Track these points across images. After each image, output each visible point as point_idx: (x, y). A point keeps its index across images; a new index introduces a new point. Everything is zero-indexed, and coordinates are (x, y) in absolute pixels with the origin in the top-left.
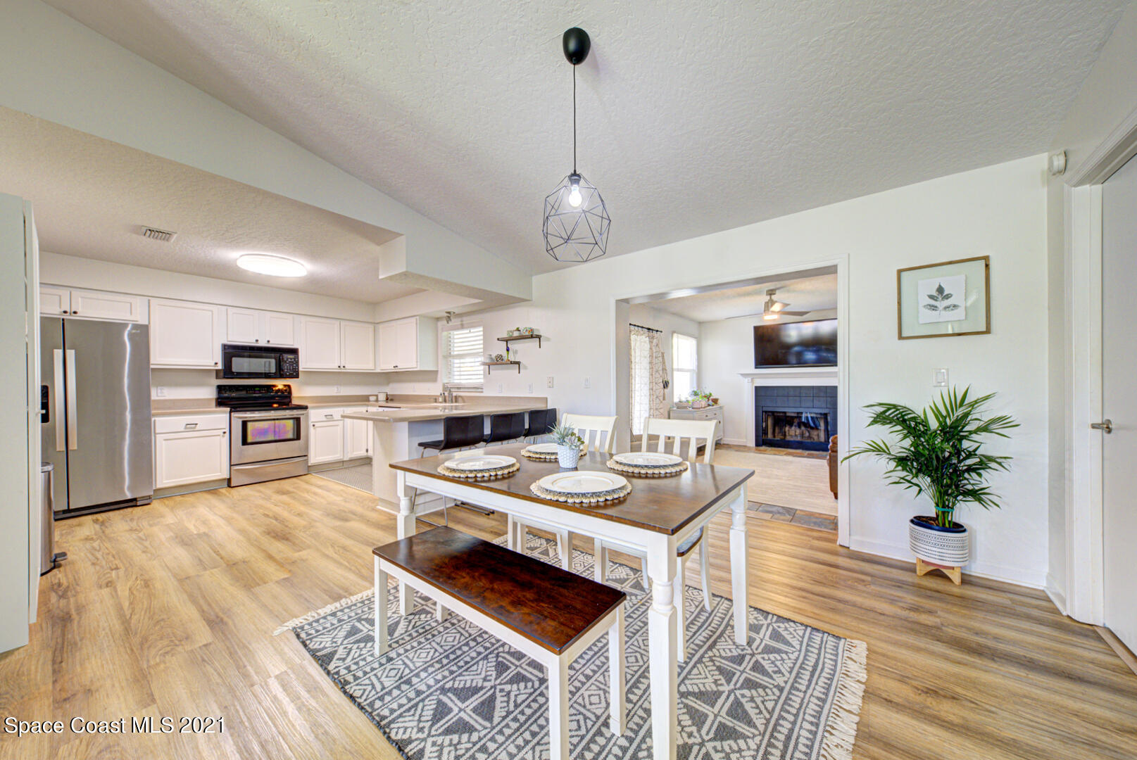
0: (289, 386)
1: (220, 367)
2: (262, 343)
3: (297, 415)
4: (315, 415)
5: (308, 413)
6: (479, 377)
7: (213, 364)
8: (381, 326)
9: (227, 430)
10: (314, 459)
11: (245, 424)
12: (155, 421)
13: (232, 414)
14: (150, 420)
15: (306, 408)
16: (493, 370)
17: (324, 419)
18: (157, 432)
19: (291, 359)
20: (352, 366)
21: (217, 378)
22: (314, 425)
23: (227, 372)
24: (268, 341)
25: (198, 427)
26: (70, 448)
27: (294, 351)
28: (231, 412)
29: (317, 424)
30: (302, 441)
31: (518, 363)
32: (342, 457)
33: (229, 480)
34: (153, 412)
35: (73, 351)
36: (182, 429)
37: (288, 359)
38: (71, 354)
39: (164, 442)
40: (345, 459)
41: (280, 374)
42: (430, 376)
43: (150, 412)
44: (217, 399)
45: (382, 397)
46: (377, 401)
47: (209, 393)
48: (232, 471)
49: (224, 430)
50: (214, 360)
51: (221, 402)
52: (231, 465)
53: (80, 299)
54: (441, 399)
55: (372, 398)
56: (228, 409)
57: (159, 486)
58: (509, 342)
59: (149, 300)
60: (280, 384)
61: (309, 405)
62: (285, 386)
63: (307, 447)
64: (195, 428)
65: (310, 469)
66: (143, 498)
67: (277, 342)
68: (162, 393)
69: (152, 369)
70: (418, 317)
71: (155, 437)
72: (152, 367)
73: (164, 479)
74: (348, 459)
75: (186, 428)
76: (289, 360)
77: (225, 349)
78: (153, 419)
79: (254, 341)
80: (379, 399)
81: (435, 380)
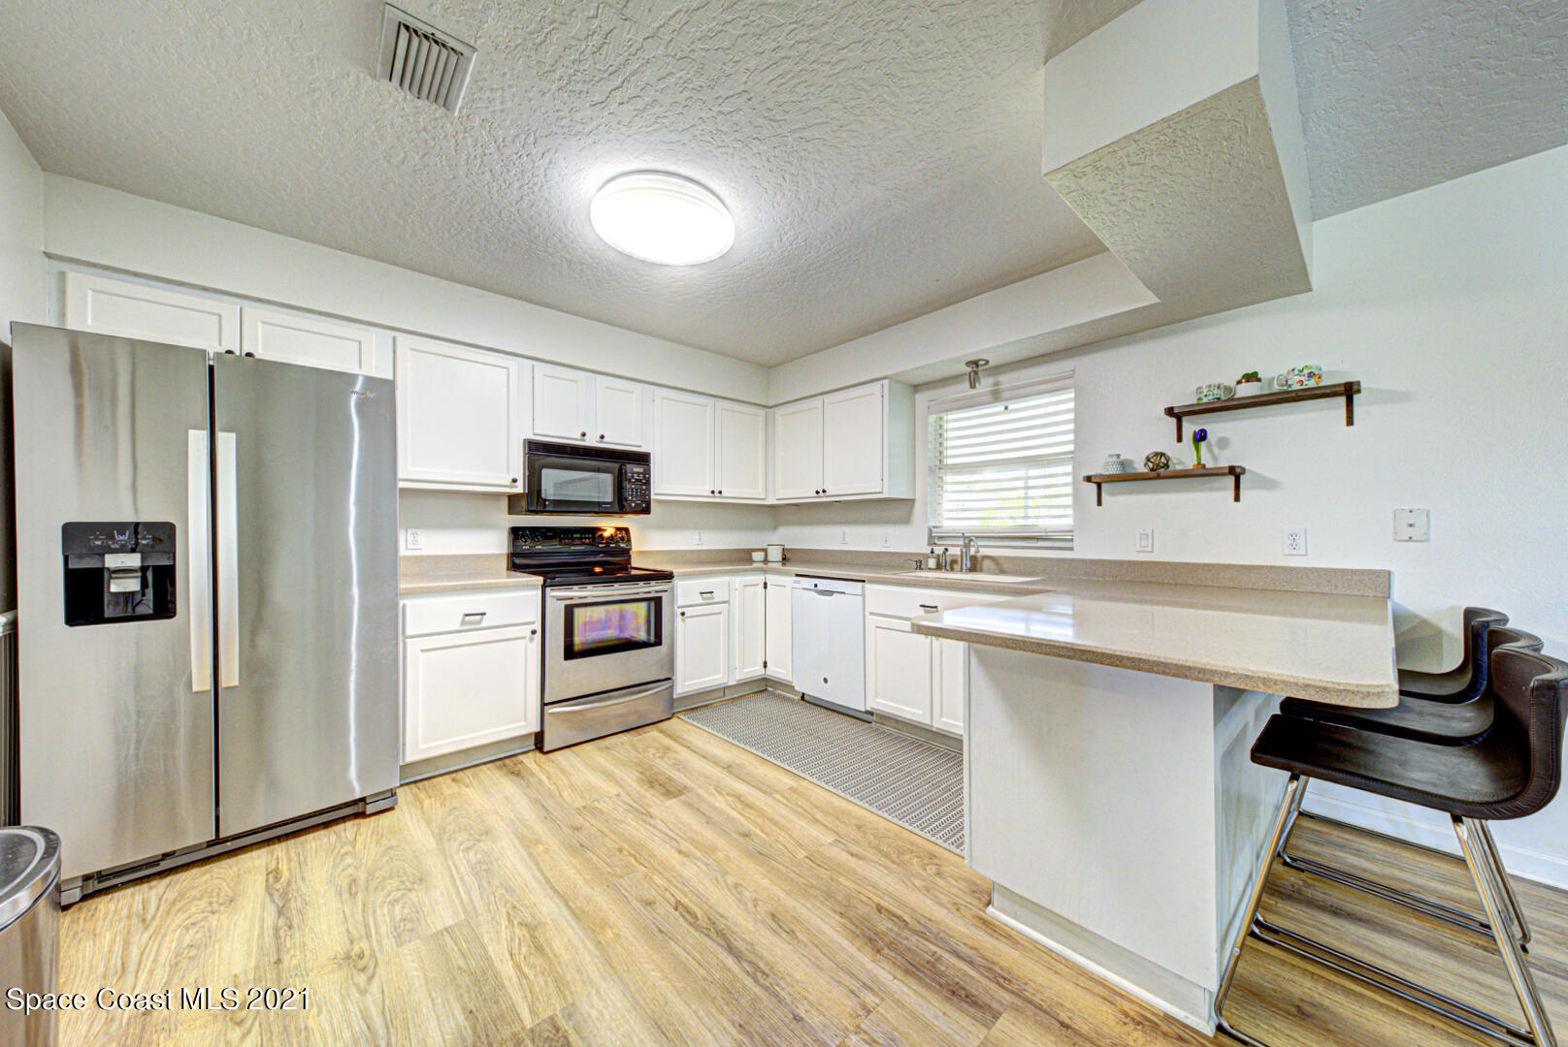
0: (626, 530)
1: (519, 488)
2: (591, 441)
3: (657, 592)
4: (684, 591)
5: (673, 588)
6: (1061, 512)
7: (508, 482)
8: (779, 412)
9: (538, 627)
10: (684, 685)
11: (569, 612)
12: (404, 606)
13: (548, 589)
14: (397, 604)
15: (668, 577)
16: (1112, 494)
17: (700, 600)
18: (409, 632)
19: (638, 474)
20: (733, 492)
21: (510, 513)
22: (683, 614)
23: (532, 499)
24: (602, 437)
25: (486, 622)
26: (224, 683)
27: (643, 459)
28: (544, 586)
29: (688, 613)
30: (663, 649)
31: (1235, 473)
32: (725, 681)
33: (539, 738)
34: (402, 586)
35: (233, 436)
36: (457, 627)
37: (633, 473)
38: (227, 442)
39: (422, 655)
40: (730, 684)
41: (620, 505)
42: (893, 509)
43: (396, 587)
44: (512, 556)
45: (775, 554)
46: (766, 561)
47: (494, 543)
48: (547, 718)
49: (533, 627)
50: (508, 473)
51: (518, 562)
52: (544, 704)
53: (260, 324)
54: (932, 563)
55: (758, 556)
56: (540, 580)
57: (410, 757)
58: (1184, 419)
59: (394, 338)
60: (608, 525)
61: (676, 571)
62: (618, 529)
63: (671, 661)
64: (480, 622)
65: (678, 707)
66: (380, 796)
67: (619, 439)
68: (415, 542)
69: (402, 490)
70: (886, 382)
71: (405, 644)
72: (401, 485)
73: (421, 742)
74: (734, 683)
75: (463, 623)
76: (636, 476)
77: (530, 449)
78: (401, 603)
79: (579, 436)
80: (770, 559)
81: (906, 520)
